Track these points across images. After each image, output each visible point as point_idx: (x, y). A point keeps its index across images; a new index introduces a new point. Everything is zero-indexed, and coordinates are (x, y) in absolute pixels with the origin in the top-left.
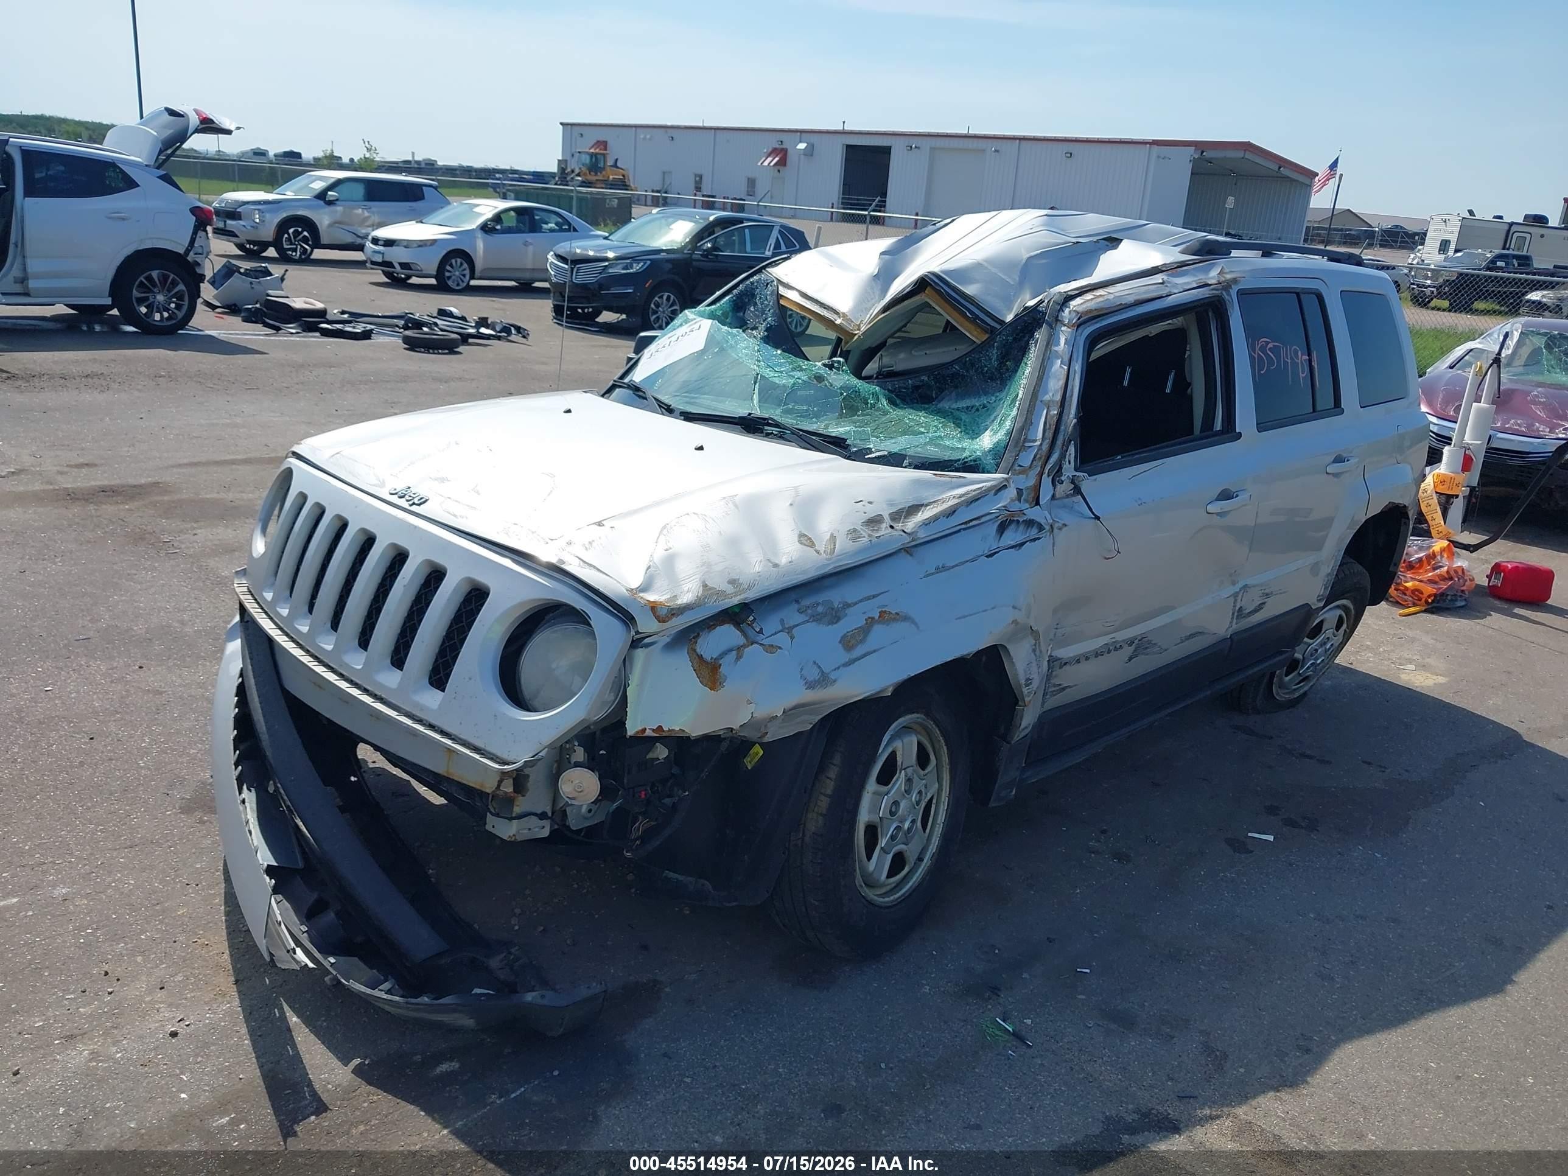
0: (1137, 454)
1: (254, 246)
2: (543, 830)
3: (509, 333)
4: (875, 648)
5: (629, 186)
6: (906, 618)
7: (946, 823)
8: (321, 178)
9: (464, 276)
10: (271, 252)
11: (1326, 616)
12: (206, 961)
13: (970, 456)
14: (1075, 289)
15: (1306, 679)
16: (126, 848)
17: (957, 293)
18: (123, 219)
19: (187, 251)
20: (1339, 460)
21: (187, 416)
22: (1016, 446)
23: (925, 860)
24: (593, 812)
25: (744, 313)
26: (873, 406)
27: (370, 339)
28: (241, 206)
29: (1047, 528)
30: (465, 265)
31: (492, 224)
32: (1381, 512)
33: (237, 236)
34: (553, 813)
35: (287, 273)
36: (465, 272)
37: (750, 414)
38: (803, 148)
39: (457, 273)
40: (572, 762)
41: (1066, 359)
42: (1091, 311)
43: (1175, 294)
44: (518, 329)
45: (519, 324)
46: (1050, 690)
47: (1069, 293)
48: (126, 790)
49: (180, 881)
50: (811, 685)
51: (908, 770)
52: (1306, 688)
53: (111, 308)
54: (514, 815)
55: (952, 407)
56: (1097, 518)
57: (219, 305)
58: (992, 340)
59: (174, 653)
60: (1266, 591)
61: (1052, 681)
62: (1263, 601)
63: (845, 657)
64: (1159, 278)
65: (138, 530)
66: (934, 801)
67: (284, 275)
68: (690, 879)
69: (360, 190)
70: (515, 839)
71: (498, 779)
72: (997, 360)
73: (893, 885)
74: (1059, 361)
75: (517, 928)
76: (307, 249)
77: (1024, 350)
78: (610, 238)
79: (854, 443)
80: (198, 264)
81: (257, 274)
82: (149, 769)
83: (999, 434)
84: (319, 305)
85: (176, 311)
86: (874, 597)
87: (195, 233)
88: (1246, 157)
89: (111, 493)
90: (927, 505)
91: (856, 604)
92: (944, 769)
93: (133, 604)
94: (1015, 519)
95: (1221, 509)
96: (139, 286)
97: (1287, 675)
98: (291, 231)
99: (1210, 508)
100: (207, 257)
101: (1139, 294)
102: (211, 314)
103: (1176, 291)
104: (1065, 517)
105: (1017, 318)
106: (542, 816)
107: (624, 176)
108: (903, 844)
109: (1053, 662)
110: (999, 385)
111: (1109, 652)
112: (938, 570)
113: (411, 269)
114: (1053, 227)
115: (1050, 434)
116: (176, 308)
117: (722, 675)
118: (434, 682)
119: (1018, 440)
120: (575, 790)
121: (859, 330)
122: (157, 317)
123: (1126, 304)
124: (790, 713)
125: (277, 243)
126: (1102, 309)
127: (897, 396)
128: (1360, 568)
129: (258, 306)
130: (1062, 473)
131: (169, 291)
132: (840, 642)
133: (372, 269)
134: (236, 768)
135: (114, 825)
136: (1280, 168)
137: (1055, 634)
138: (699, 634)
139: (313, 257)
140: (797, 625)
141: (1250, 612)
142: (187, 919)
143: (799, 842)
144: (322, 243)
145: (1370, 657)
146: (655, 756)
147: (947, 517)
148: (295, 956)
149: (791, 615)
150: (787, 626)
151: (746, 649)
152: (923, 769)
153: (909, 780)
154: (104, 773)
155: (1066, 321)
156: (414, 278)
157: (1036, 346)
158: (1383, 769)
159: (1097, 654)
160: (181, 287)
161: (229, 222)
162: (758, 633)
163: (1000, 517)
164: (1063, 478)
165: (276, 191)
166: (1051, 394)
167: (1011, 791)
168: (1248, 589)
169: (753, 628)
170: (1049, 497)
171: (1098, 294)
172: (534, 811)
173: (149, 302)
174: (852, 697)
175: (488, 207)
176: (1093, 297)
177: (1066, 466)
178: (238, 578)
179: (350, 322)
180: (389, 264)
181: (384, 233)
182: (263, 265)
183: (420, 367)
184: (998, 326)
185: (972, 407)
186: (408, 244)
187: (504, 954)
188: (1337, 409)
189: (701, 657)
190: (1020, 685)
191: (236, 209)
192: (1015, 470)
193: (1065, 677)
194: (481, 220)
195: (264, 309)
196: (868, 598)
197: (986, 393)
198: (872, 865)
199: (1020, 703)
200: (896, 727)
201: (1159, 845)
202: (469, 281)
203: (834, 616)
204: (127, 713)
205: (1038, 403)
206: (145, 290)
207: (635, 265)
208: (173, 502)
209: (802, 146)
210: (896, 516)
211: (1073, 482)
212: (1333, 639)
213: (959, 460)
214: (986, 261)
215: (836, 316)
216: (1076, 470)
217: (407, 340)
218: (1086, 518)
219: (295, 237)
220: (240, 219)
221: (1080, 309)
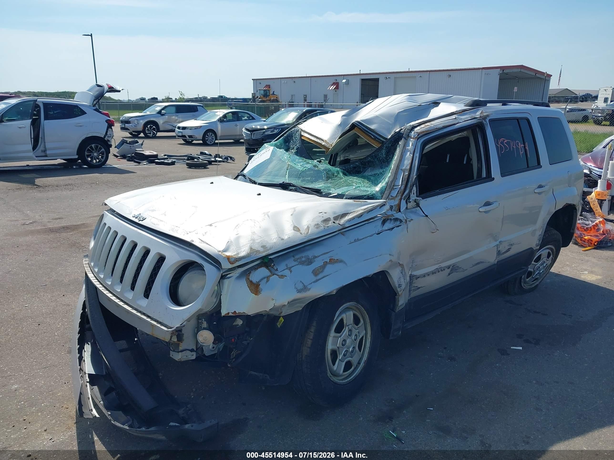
0: (446, 189)
1: (136, 133)
2: (193, 356)
3: (227, 159)
4: (328, 274)
5: (279, 101)
6: (342, 261)
7: (370, 348)
8: (159, 106)
9: (213, 139)
10: (142, 135)
11: (542, 252)
12: (66, 414)
13: (370, 193)
14: (417, 124)
15: (536, 279)
16: (43, 368)
17: (367, 129)
18: (81, 126)
19: (105, 136)
20: (540, 187)
21: (99, 198)
22: (389, 188)
23: (362, 364)
24: (215, 348)
25: (289, 144)
26: (336, 176)
27: (175, 165)
28: (130, 119)
29: (404, 221)
30: (213, 135)
31: (223, 119)
32: (563, 208)
33: (129, 130)
34: (197, 349)
35: (144, 142)
36: (213, 138)
37: (283, 182)
38: (345, 81)
39: (210, 138)
40: (202, 328)
41: (412, 152)
42: (423, 132)
43: (461, 122)
44: (231, 158)
45: (231, 156)
46: (412, 289)
47: (414, 125)
48: (48, 345)
49: (62, 381)
50: (299, 291)
51: (349, 326)
52: (537, 283)
53: (78, 159)
54: (180, 350)
55: (369, 174)
56: (427, 216)
57: (119, 155)
58: (382, 147)
59: (78, 289)
60: (510, 243)
61: (413, 285)
62: (510, 247)
63: (314, 278)
64: (454, 117)
65: (74, 242)
66: (364, 338)
67: (143, 142)
68: (261, 374)
69: (174, 109)
70: (181, 361)
71: (170, 336)
72: (385, 154)
73: (348, 375)
74: (409, 153)
75: (193, 397)
76: (155, 133)
77: (395, 149)
78: (266, 121)
79: (324, 191)
80: (109, 141)
81: (133, 143)
82: (59, 336)
83: (383, 184)
84: (155, 153)
85: (101, 159)
86: (327, 253)
87: (107, 129)
88: (521, 71)
89: (66, 229)
90: (350, 213)
91: (319, 256)
92: (368, 324)
93: (66, 271)
94: (390, 218)
95: (485, 210)
96: (87, 150)
97: (527, 278)
98: (149, 126)
99: (481, 210)
100: (112, 138)
101: (445, 123)
102: (116, 159)
103: (461, 121)
104: (412, 216)
105: (392, 137)
106: (192, 350)
107: (277, 98)
108: (350, 357)
109: (412, 277)
110: (386, 164)
111: (439, 272)
112: (355, 241)
113: (193, 138)
114: (412, 100)
115: (405, 183)
116: (101, 158)
117: (260, 288)
118: (146, 296)
119: (391, 186)
120: (204, 340)
121: (331, 146)
122: (94, 161)
123: (439, 128)
124: (291, 303)
125: (144, 131)
126: (428, 131)
127: (347, 172)
128: (556, 232)
129: (133, 155)
130: (410, 198)
131: (99, 151)
132: (312, 272)
133: (178, 138)
134: (78, 334)
135: (40, 359)
136: (536, 74)
137: (412, 265)
138: (250, 272)
139: (157, 135)
140: (293, 266)
141: (503, 253)
142: (61, 397)
143: (301, 359)
144: (160, 130)
145: (568, 269)
146: (236, 324)
147: (358, 218)
148: (92, 412)
149: (291, 262)
150: (289, 267)
151: (271, 277)
152: (357, 325)
153: (350, 331)
154: (41, 338)
155: (412, 137)
156: (194, 141)
157: (399, 147)
158: (571, 317)
159: (433, 273)
160: (103, 150)
161: (126, 125)
162: (276, 270)
163: (383, 218)
164: (410, 200)
165: (143, 112)
166: (405, 166)
167: (399, 332)
168: (502, 243)
169: (273, 268)
170: (404, 208)
171: (427, 125)
172: (188, 348)
173: (91, 156)
174: (319, 295)
175: (221, 113)
176: (425, 126)
177: (412, 195)
178: (85, 258)
179: (167, 159)
180: (184, 136)
181: (182, 125)
182: (136, 139)
183: (192, 174)
184: (385, 140)
185: (377, 174)
186: (191, 128)
187: (185, 408)
188: (538, 166)
189: (251, 282)
190: (396, 287)
191: (128, 120)
192: (389, 198)
193: (418, 283)
194: (218, 117)
195: (135, 156)
196: (324, 254)
197: (382, 168)
198: (335, 367)
199: (397, 295)
200: (342, 308)
201: (468, 353)
202: (215, 141)
203: (309, 262)
204: (55, 314)
205: (400, 170)
206: (90, 152)
207: (275, 130)
208: (88, 231)
209: (344, 81)
210: (336, 218)
211: (415, 201)
212: (547, 262)
213: (366, 195)
214: (380, 115)
215: (322, 142)
216: (417, 196)
217: (188, 164)
218: (421, 216)
219: (150, 128)
220: (130, 123)
221: (419, 131)
